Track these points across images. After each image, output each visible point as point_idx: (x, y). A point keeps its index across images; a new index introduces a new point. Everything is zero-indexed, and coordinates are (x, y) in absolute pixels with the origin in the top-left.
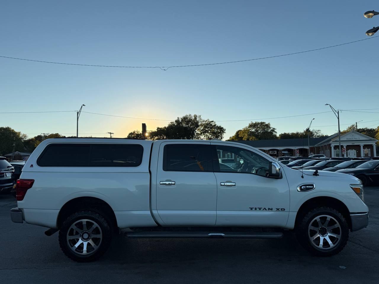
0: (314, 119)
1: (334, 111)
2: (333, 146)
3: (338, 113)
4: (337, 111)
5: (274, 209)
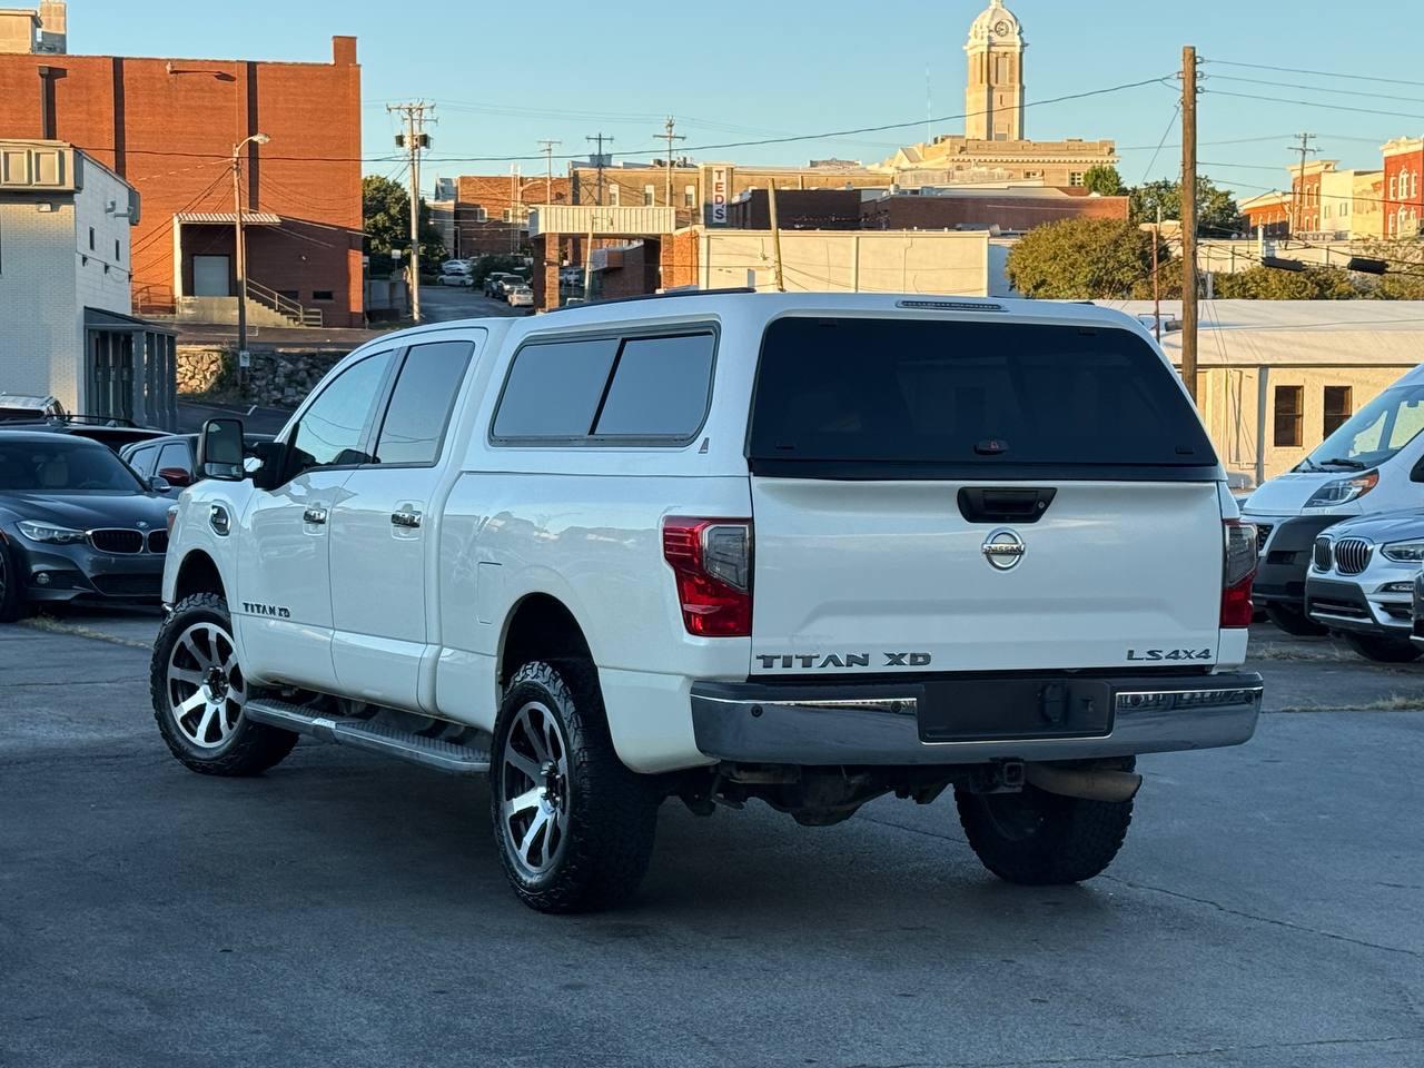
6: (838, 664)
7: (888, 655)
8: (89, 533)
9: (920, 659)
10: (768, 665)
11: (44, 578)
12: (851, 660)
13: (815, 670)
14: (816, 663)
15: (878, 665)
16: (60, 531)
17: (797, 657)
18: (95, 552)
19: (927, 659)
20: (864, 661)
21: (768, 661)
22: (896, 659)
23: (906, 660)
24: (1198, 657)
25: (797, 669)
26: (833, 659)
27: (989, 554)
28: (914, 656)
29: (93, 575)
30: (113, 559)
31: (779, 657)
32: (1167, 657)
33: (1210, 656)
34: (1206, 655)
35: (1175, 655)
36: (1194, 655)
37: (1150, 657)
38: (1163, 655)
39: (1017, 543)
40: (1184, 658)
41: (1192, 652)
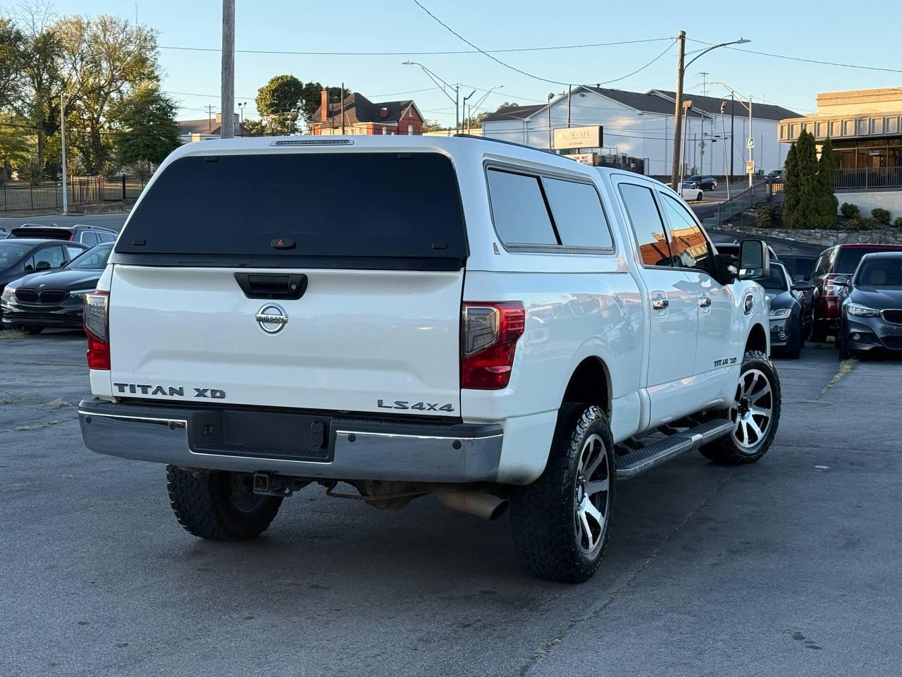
5: (729, 361)
6: (164, 393)
7: (197, 390)
8: (882, 311)
9: (218, 394)
10: (122, 390)
11: (857, 338)
12: (172, 391)
13: (149, 396)
14: (150, 391)
15: (189, 396)
16: (867, 310)
17: (138, 386)
18: (884, 323)
19: (223, 395)
20: (181, 392)
21: (121, 387)
22: (201, 393)
23: (208, 394)
24: (441, 409)
25: (139, 394)
26: (159, 389)
27: (259, 320)
28: (214, 392)
29: (882, 336)
30: (895, 327)
31: (127, 385)
32: (413, 407)
33: (453, 410)
34: (449, 408)
35: (420, 406)
36: (437, 408)
37: (398, 406)
38: (409, 405)
39: (282, 315)
40: (429, 409)
41: (435, 405)
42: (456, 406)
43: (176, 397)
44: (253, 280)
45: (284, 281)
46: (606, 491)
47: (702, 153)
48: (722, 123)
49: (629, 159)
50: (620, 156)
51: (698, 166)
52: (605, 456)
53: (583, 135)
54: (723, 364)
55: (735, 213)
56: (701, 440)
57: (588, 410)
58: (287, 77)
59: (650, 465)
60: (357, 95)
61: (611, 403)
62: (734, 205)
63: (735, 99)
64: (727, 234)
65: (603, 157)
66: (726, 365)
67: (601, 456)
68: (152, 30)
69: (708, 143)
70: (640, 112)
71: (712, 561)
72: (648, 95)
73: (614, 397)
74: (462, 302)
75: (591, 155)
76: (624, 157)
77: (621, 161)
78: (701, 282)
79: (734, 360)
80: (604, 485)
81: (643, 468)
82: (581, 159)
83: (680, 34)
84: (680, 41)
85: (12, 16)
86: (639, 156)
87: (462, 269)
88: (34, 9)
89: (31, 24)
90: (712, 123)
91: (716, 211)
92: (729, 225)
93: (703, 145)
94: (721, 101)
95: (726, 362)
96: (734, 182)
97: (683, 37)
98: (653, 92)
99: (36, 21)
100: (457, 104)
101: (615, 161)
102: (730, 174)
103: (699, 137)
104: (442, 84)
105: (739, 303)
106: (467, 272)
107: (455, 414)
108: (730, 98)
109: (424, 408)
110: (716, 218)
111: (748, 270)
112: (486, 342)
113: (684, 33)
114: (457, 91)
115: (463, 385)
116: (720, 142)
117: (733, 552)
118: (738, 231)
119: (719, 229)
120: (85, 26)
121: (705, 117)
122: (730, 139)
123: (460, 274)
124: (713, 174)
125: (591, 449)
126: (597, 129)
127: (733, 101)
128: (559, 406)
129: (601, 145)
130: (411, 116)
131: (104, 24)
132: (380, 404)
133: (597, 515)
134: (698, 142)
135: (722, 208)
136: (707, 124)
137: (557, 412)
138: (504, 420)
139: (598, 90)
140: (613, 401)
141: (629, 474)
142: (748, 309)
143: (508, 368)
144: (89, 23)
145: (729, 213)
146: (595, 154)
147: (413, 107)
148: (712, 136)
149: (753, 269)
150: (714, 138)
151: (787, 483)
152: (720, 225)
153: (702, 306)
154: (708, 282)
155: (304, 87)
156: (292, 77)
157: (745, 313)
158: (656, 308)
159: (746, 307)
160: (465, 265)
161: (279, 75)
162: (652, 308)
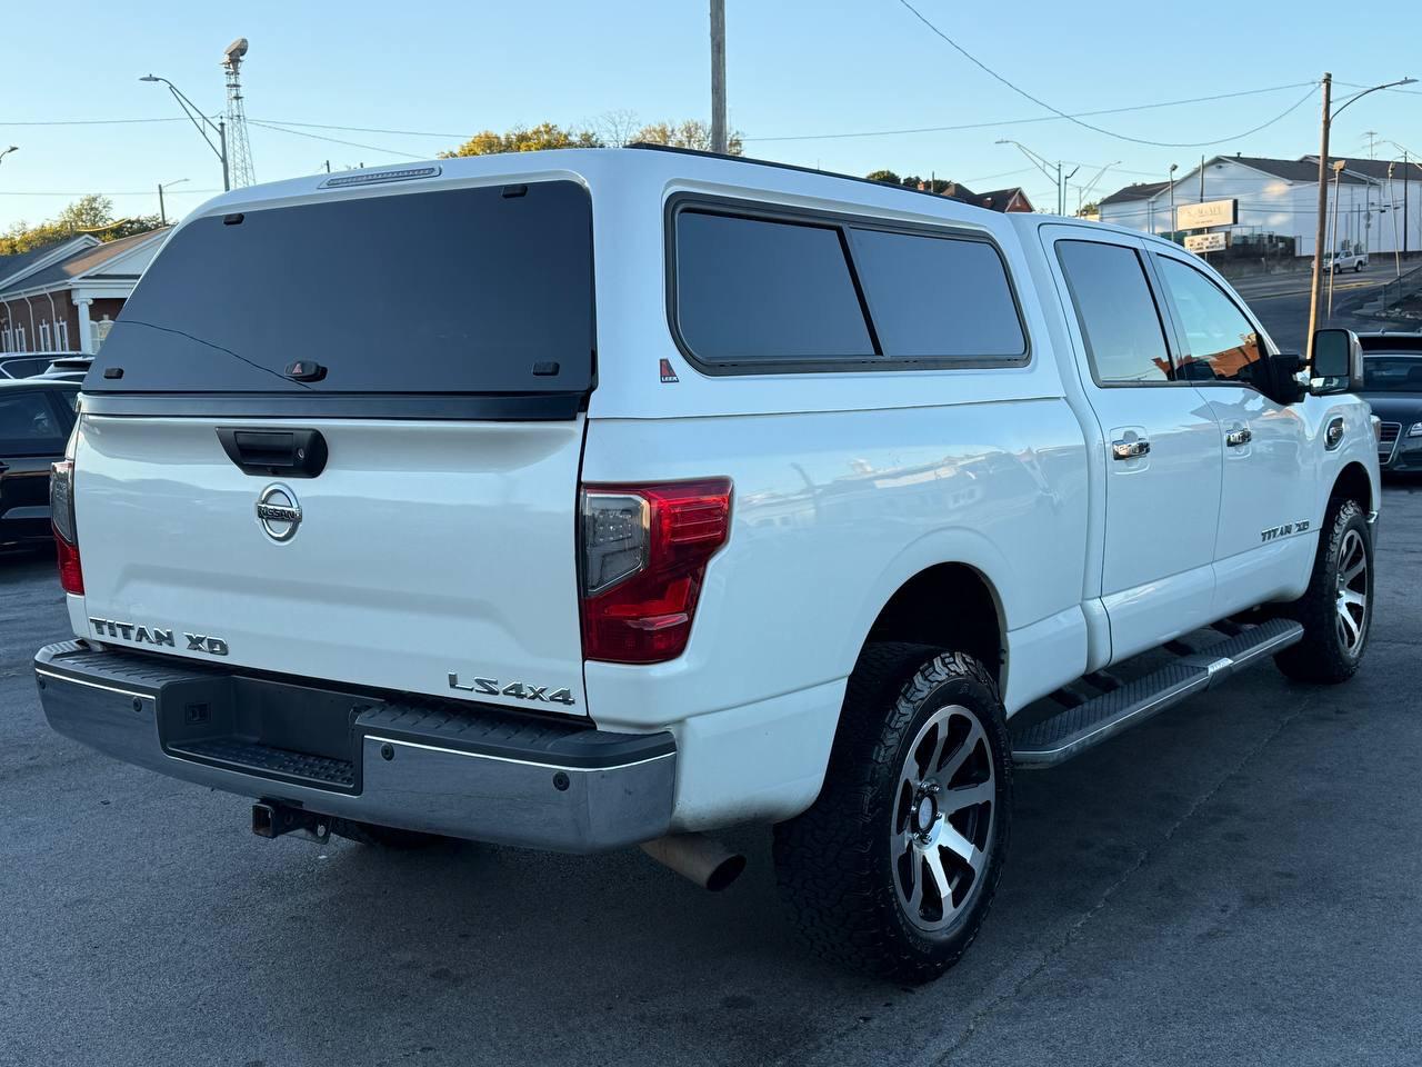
0: (13, 149)
1: (200, 122)
2: (83, 299)
3: (222, 133)
4: (216, 122)
5: (1295, 529)
13: (132, 643)
15: (181, 649)
20: (169, 639)
24: (552, 699)
25: (120, 639)
26: (142, 634)
27: (261, 514)
28: (212, 643)
32: (505, 693)
33: (573, 702)
34: (565, 698)
35: (517, 691)
36: (546, 695)
37: (481, 688)
38: (500, 688)
39: (292, 506)
40: (531, 698)
41: (542, 691)
42: (577, 695)
43: (164, 649)
44: (242, 439)
45: (286, 442)
46: (988, 803)
47: (1368, 226)
48: (1393, 190)
49: (1277, 237)
50: (1266, 234)
51: (1363, 241)
52: (980, 740)
53: (1213, 212)
54: (1282, 533)
55: (1404, 295)
56: (1228, 669)
57: (932, 665)
58: (883, 173)
59: (1105, 734)
60: (958, 186)
61: (1006, 637)
62: (1403, 285)
63: (1409, 161)
64: (1394, 320)
65: (1244, 237)
66: (1288, 535)
67: (970, 743)
68: (737, 133)
69: (1376, 214)
70: (1290, 182)
71: (1206, 925)
72: (1301, 161)
73: (1010, 627)
74: (580, 483)
75: (1223, 234)
76: (1270, 237)
77: (1266, 241)
78: (1245, 401)
79: (1303, 527)
80: (984, 793)
81: (1088, 743)
82: (1210, 240)
83: (1324, 77)
84: (1324, 86)
85: (596, 129)
86: (1288, 234)
87: (581, 417)
88: (617, 119)
89: (615, 135)
90: (1380, 189)
91: (1380, 293)
92: (1397, 310)
93: (1368, 217)
94: (1389, 163)
95: (1288, 530)
96: (1409, 259)
97: (1328, 80)
98: (1306, 158)
99: (619, 132)
100: (1059, 185)
101: (1259, 241)
102: (1402, 250)
103: (1363, 208)
104: (1041, 163)
105: (1316, 431)
106: (590, 423)
107: (577, 710)
108: (1402, 160)
109: (525, 696)
110: (1380, 302)
111: (1328, 379)
112: (628, 566)
113: (1329, 76)
114: (1059, 170)
115: (588, 654)
116: (1390, 212)
117: (1253, 899)
118: (1408, 316)
119: (1383, 315)
120: (669, 134)
121: (1371, 184)
122: (1403, 209)
123: (576, 427)
124: (1382, 251)
125: (943, 733)
126: (1230, 202)
127: (1406, 164)
128: (850, 670)
129: (1235, 221)
130: (1018, 205)
131: (688, 130)
132: (453, 681)
133: (964, 849)
134: (1363, 214)
135: (1387, 289)
136: (1374, 193)
137: (846, 680)
138: (680, 722)
139: (1238, 159)
140: (1008, 634)
141: (1051, 760)
142: (1332, 442)
143: (684, 617)
144: (673, 131)
145: (1397, 295)
146: (1228, 234)
147: (1021, 194)
148: (1380, 205)
149: (1336, 377)
150: (1383, 208)
151: (1396, 726)
152: (1385, 311)
153: (1230, 444)
154: (1258, 401)
155: (902, 182)
156: (888, 172)
157: (1327, 449)
158: (1118, 457)
159: (1329, 438)
160: (584, 407)
161: (876, 171)
162: (1111, 457)
